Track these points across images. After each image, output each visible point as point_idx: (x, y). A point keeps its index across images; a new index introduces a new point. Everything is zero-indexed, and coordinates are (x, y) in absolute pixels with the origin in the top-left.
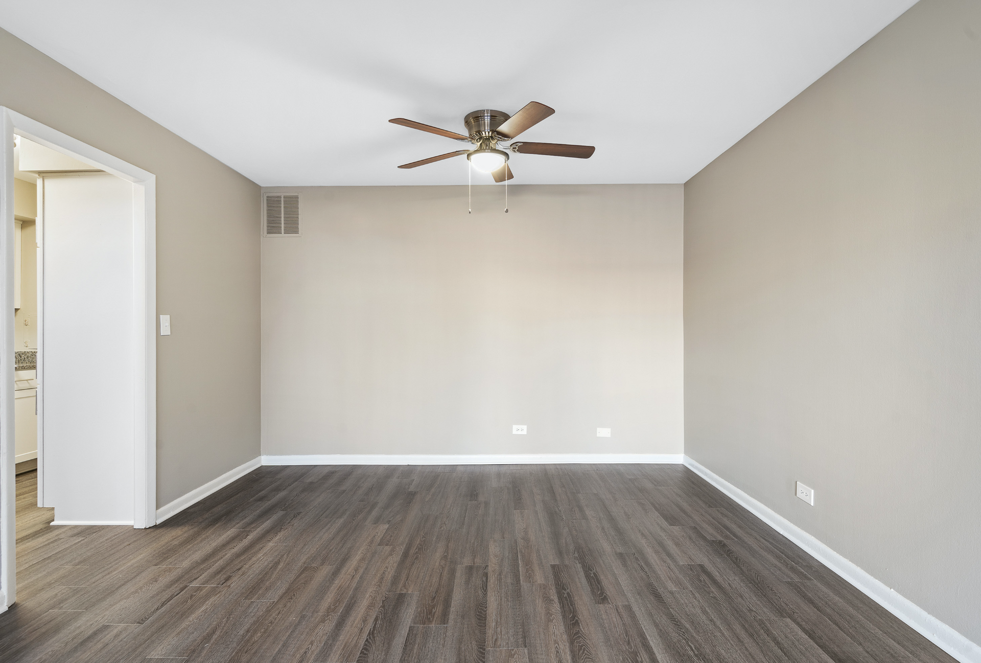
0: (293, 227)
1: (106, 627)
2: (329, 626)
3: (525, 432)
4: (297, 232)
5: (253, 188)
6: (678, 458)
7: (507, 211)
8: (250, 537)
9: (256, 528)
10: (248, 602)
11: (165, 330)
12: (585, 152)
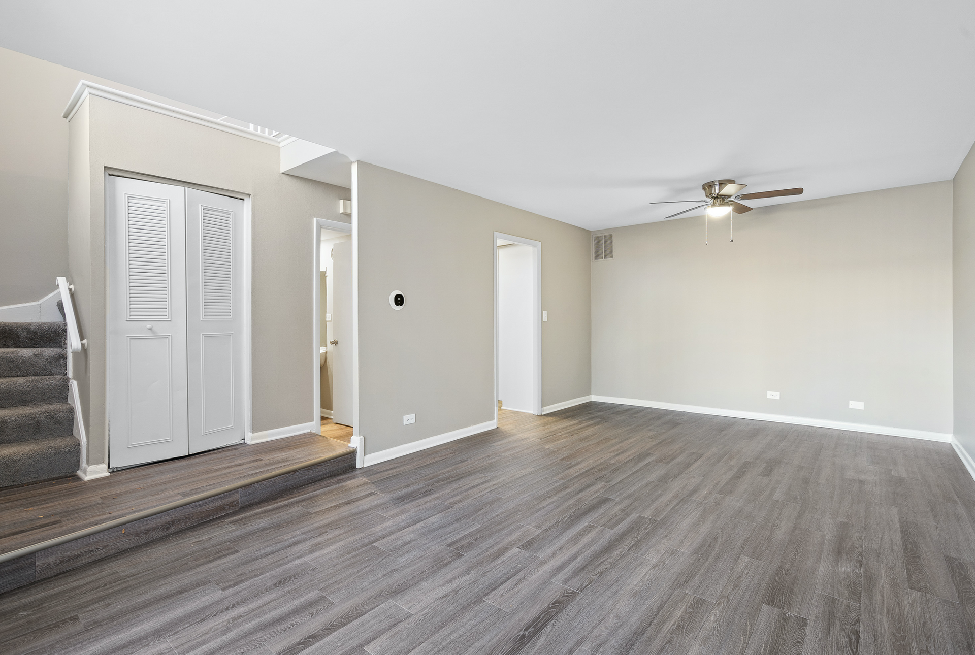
0: (609, 254)
1: (528, 438)
2: (612, 454)
3: (778, 398)
4: (612, 257)
5: (587, 233)
6: (947, 438)
7: (732, 241)
8: (583, 425)
9: (585, 423)
10: (580, 442)
11: (545, 319)
12: (799, 191)
